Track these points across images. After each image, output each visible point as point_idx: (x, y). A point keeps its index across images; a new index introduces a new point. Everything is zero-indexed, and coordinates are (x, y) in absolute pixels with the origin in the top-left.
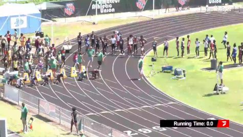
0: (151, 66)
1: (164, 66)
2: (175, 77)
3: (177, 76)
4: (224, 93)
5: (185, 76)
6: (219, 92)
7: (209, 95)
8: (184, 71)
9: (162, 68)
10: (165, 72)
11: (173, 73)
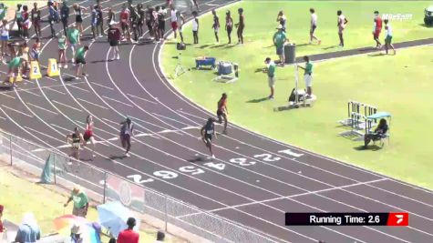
0: (177, 58)
1: (200, 58)
2: (220, 77)
3: (222, 76)
4: (308, 105)
5: (237, 75)
6: (299, 104)
7: (281, 109)
8: (236, 67)
9: (197, 61)
10: (201, 69)
11: (216, 70)
